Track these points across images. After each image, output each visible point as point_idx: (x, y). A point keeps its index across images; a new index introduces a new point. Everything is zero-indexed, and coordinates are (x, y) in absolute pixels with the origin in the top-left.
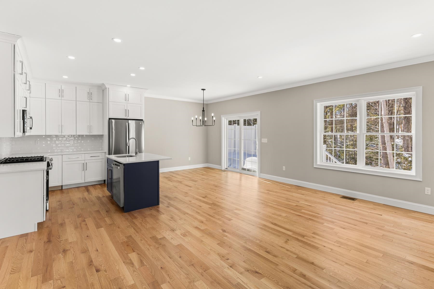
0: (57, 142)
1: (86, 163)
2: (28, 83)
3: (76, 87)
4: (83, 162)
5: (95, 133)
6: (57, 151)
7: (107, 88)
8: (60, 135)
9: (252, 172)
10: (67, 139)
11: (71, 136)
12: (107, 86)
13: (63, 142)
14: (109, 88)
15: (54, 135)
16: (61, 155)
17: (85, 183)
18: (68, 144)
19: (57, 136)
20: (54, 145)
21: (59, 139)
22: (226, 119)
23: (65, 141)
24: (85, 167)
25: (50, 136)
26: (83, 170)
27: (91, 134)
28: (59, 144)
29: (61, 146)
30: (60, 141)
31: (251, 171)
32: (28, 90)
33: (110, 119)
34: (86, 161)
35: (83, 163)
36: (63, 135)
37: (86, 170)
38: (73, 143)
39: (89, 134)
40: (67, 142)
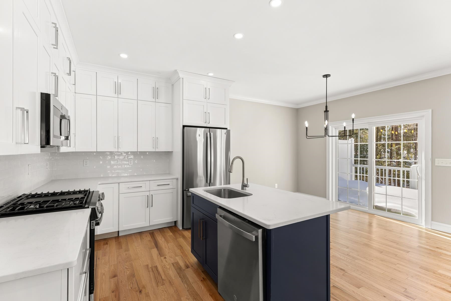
0: (112, 162)
1: (152, 195)
2: (72, 73)
3: (137, 79)
4: (148, 193)
5: (162, 148)
6: (112, 175)
7: (180, 78)
8: (116, 152)
9: (402, 215)
10: (125, 157)
11: (130, 153)
12: (181, 75)
13: (120, 162)
14: (183, 78)
15: (108, 152)
16: (118, 184)
17: (150, 226)
18: (126, 164)
19: (111, 153)
20: (108, 167)
21: (114, 157)
22: (335, 128)
23: (122, 160)
24: (149, 202)
25: (103, 154)
26: (148, 207)
27: (157, 150)
28: (114, 165)
29: (117, 168)
30: (116, 161)
31: (400, 214)
32: (73, 84)
33: (184, 126)
34: (152, 193)
35: (148, 196)
36: (119, 152)
37: (152, 206)
38: (132, 164)
39: (154, 150)
40: (126, 163)
